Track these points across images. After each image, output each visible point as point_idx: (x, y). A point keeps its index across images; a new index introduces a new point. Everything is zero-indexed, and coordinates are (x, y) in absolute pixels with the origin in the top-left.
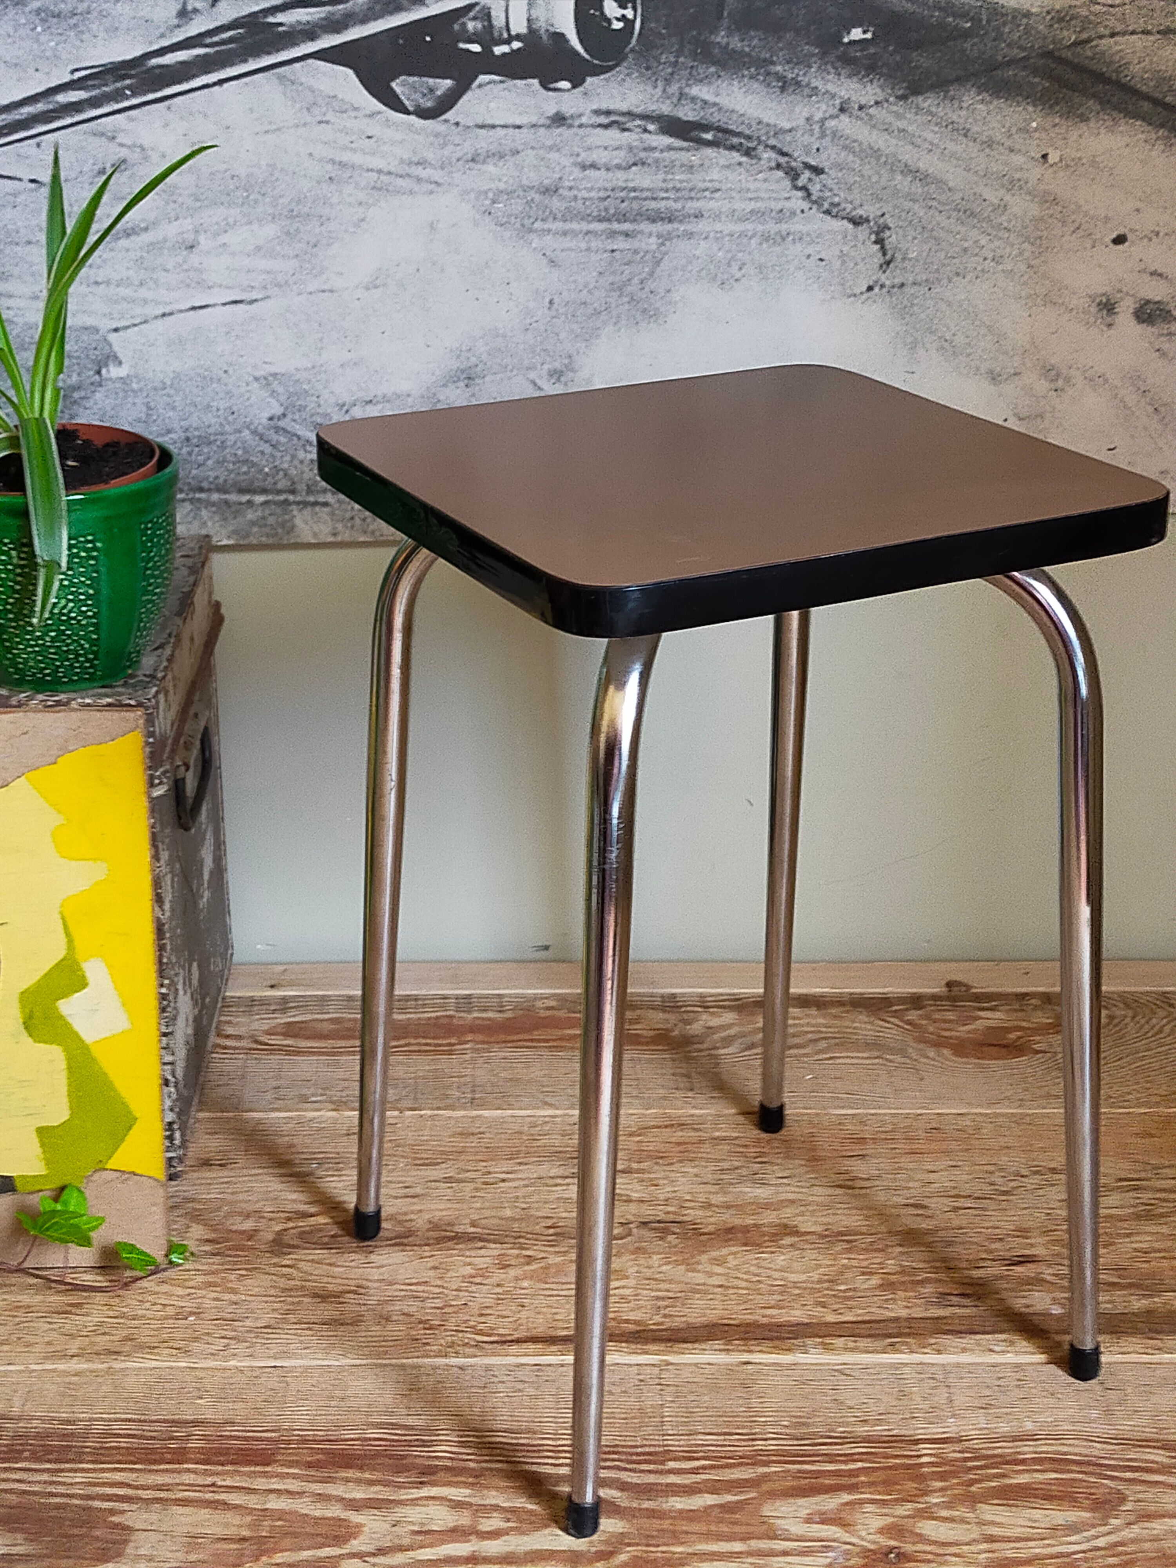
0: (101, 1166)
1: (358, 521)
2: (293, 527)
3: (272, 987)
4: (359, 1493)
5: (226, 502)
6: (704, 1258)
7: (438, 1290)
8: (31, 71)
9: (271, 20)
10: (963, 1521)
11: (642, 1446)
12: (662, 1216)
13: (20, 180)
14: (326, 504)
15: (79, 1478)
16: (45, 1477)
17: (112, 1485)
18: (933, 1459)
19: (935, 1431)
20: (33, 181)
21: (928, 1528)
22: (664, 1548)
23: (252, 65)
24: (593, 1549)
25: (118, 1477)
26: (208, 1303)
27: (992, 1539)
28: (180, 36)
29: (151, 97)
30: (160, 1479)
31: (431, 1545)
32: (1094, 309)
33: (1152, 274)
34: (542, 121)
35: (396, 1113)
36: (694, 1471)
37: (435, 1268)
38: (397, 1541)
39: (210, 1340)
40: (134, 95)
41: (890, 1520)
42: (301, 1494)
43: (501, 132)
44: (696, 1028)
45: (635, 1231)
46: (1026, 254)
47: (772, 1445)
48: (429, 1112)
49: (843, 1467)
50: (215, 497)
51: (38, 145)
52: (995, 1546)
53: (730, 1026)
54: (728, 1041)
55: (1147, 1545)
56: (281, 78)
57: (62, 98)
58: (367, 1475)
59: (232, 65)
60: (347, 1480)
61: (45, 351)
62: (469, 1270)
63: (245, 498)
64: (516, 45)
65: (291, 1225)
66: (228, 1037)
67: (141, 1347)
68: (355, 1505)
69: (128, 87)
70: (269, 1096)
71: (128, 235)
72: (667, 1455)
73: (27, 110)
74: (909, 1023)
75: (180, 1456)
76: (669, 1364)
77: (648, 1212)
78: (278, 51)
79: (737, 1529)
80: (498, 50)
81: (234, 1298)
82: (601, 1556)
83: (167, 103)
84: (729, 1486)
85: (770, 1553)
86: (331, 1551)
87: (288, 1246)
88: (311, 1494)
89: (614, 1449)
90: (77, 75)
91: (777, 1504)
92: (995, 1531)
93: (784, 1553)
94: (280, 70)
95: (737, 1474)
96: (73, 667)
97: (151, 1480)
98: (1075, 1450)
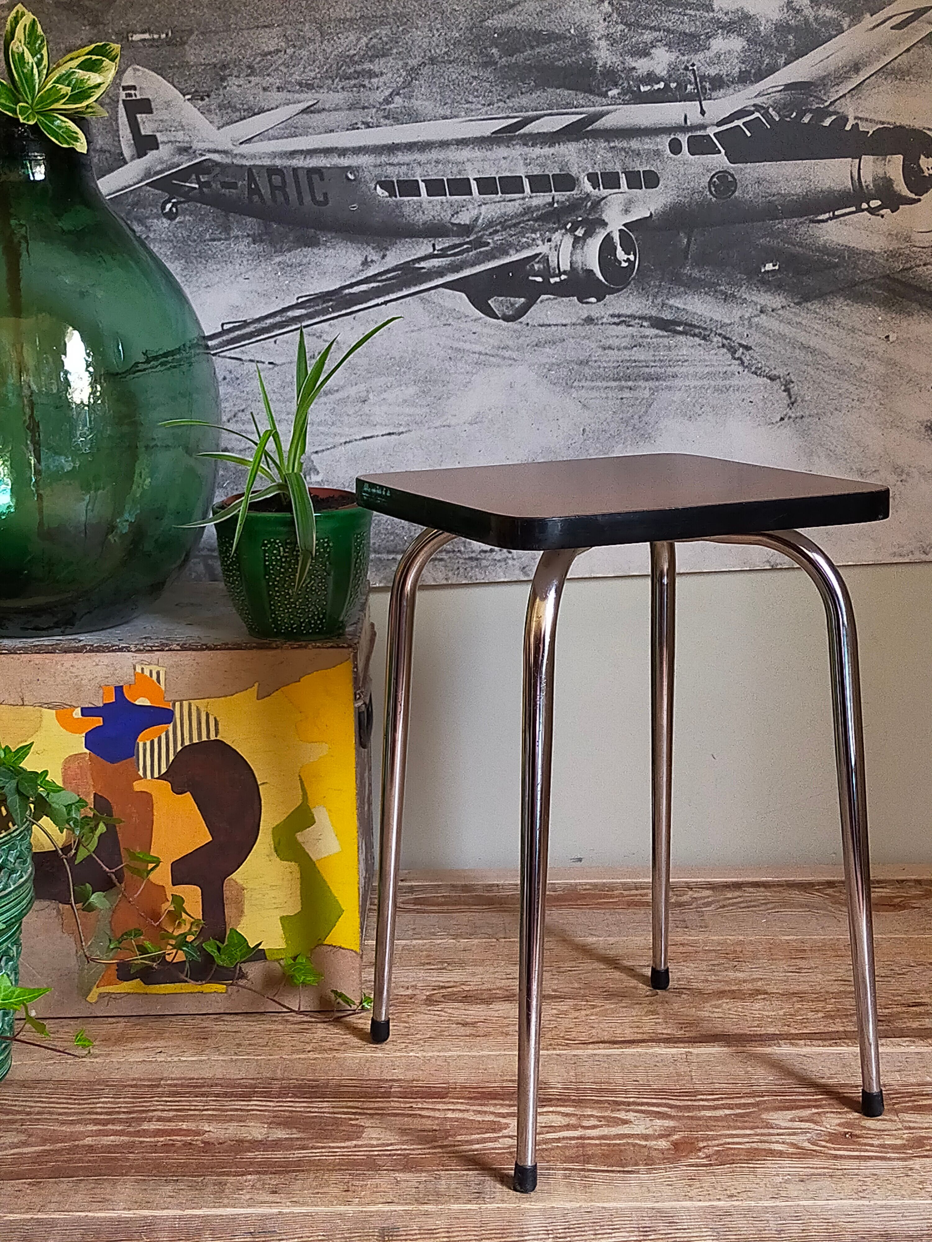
0: (320, 942)
1: (462, 570)
3: (402, 880)
5: (380, 559)
6: (707, 1005)
8: (273, 298)
9: (417, 265)
10: (892, 1121)
11: (680, 1089)
13: (263, 363)
14: (441, 560)
15: (325, 1105)
16: (305, 1105)
17: (347, 1107)
20: (270, 363)
21: (869, 1123)
22: (702, 1133)
23: (405, 292)
24: (657, 1134)
25: (350, 1104)
27: (910, 1128)
28: (363, 276)
29: (344, 312)
30: (377, 1105)
31: (554, 1132)
32: (923, 430)
34: (580, 321)
36: (714, 1100)
39: (395, 1044)
40: (333, 311)
41: (844, 1120)
42: (468, 1111)
43: (554, 328)
45: (659, 993)
46: (878, 397)
47: (763, 1088)
49: (809, 1098)
50: (373, 556)
51: (275, 342)
52: (913, 1131)
53: (708, 897)
54: (708, 904)
56: (422, 299)
57: (290, 314)
59: (393, 292)
60: (495, 1105)
61: (295, 441)
62: (555, 1011)
63: (391, 557)
64: (563, 277)
65: (436, 992)
67: (353, 1047)
68: (504, 1116)
69: (331, 307)
70: (410, 933)
71: (327, 395)
72: (697, 1093)
73: (269, 321)
74: (827, 894)
75: (387, 1095)
76: (691, 1053)
78: (420, 284)
79: (746, 1124)
80: (552, 281)
81: (407, 1025)
82: (661, 1136)
83: (354, 315)
84: (739, 1106)
85: (770, 1135)
86: (492, 1135)
87: (436, 1001)
88: (474, 1111)
89: (662, 1090)
90: (300, 300)
91: (771, 1114)
92: (912, 1125)
93: (778, 1135)
94: (422, 295)
95: (743, 1101)
96: (310, 623)
97: (372, 1105)
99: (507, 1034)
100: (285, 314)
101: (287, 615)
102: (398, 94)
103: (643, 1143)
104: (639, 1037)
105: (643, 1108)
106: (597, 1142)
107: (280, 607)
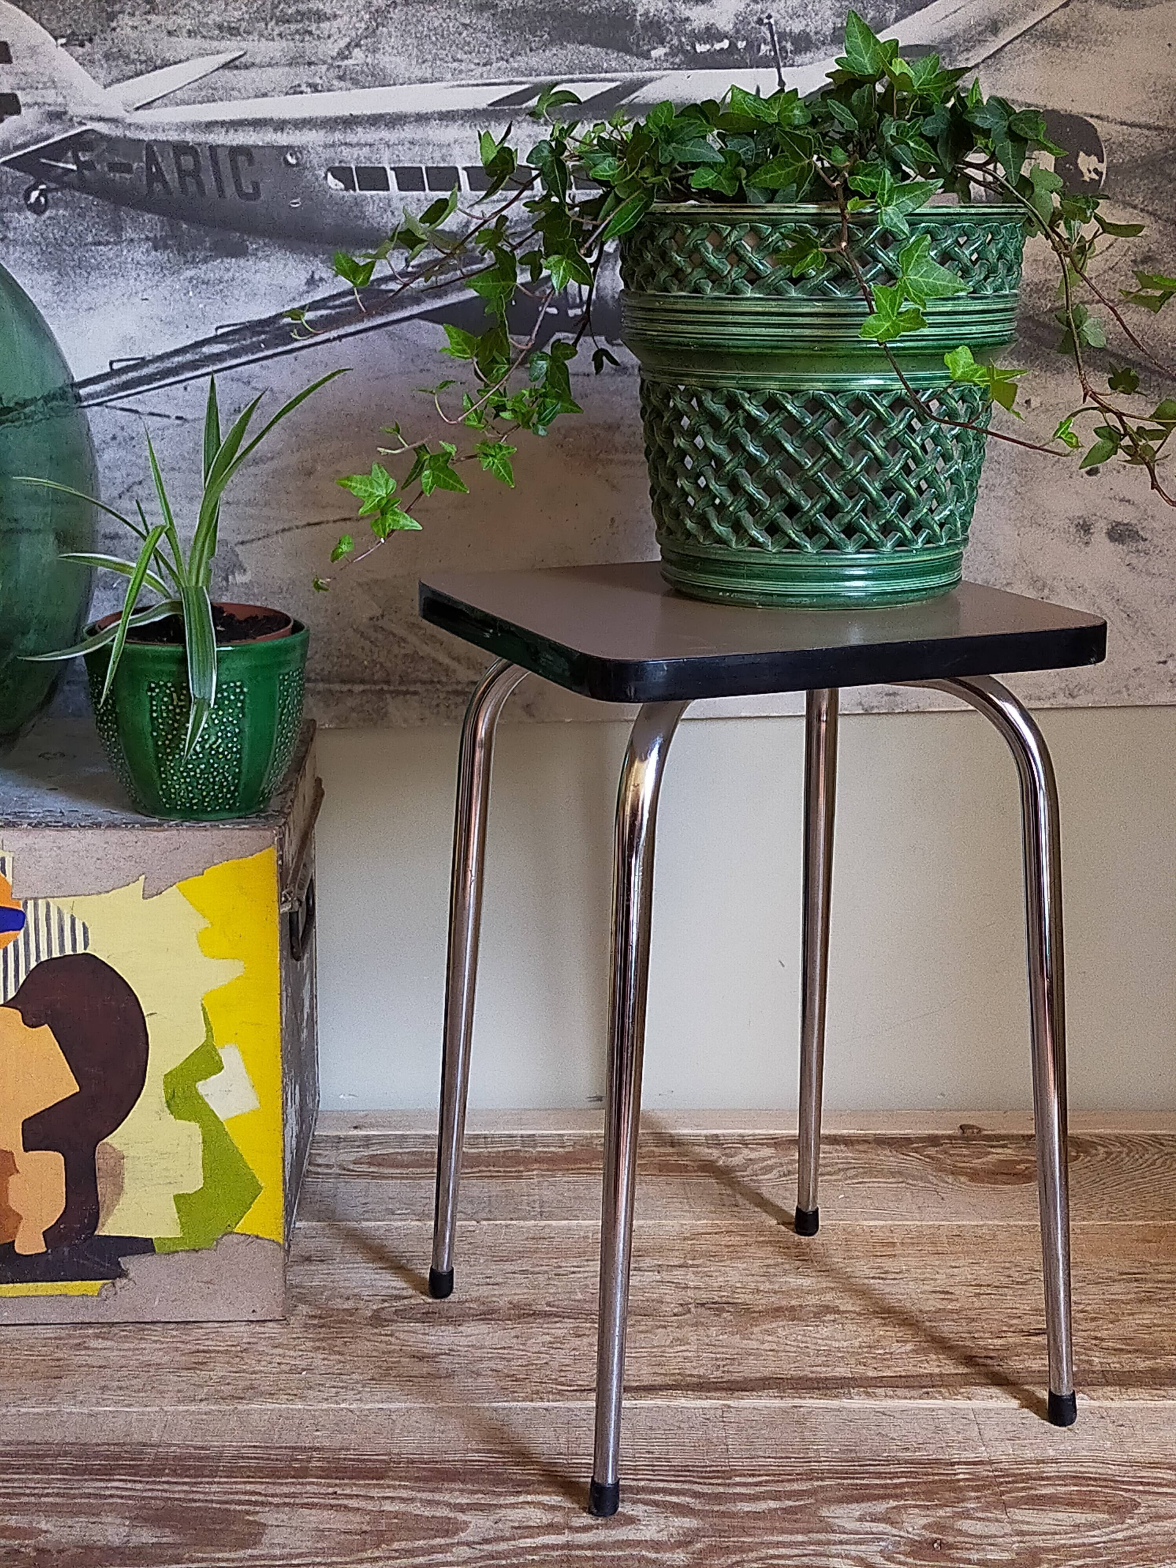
0: (229, 1229)
1: (442, 707)
2: (386, 713)
3: (356, 1128)
4: (464, 1500)
5: (330, 691)
6: (756, 1330)
7: (521, 1353)
8: (183, 328)
9: (383, 287)
10: (997, 1520)
11: (711, 1466)
12: (717, 1299)
13: (168, 417)
14: (415, 693)
15: (214, 1488)
16: (186, 1488)
17: (246, 1493)
18: (967, 1476)
19: (970, 1456)
20: (178, 418)
21: (966, 1525)
22: (736, 1539)
23: (367, 324)
24: (672, 1540)
25: (249, 1487)
26: (318, 1362)
27: (1021, 1533)
28: (307, 300)
29: (280, 349)
30: (285, 1489)
31: (530, 1536)
32: (1073, 530)
33: (1121, 500)
35: (474, 1223)
36: (758, 1484)
37: (517, 1337)
38: (500, 1534)
39: (322, 1389)
40: (267, 348)
41: (930, 1520)
42: (412, 1500)
44: (737, 1160)
45: (693, 1310)
47: (825, 1466)
48: (503, 1222)
49: (889, 1481)
50: (320, 686)
51: (185, 389)
52: (1027, 1538)
54: (768, 1169)
55: (1158, 1538)
56: (390, 335)
57: (206, 350)
58: (469, 1486)
59: (351, 323)
60: (452, 1491)
61: (201, 538)
62: (548, 1338)
63: (345, 688)
64: (587, 308)
65: (386, 1304)
66: (319, 1165)
67: (262, 1394)
68: (462, 1508)
69: (263, 341)
70: (360, 1209)
71: (257, 463)
72: (734, 1473)
73: (177, 359)
74: (928, 1156)
75: (303, 1473)
76: (729, 1407)
77: (704, 1296)
78: (388, 312)
79: (797, 1525)
80: (571, 313)
81: (341, 1358)
82: (679, 1545)
83: (295, 354)
84: (790, 1495)
85: (829, 1543)
86: (442, 1541)
87: (386, 1320)
88: (421, 1500)
89: (686, 1468)
90: (220, 331)
91: (832, 1508)
92: (1025, 1528)
93: (841, 1543)
94: (390, 328)
95: (795, 1486)
96: (217, 798)
97: (279, 1490)
98: (1092, 1469)
99: (479, 1375)
100: (198, 350)
101: (183, 786)
102: (358, 45)
103: (653, 1555)
104: (659, 1380)
105: (657, 1497)
106: (589, 1553)
107: (173, 775)
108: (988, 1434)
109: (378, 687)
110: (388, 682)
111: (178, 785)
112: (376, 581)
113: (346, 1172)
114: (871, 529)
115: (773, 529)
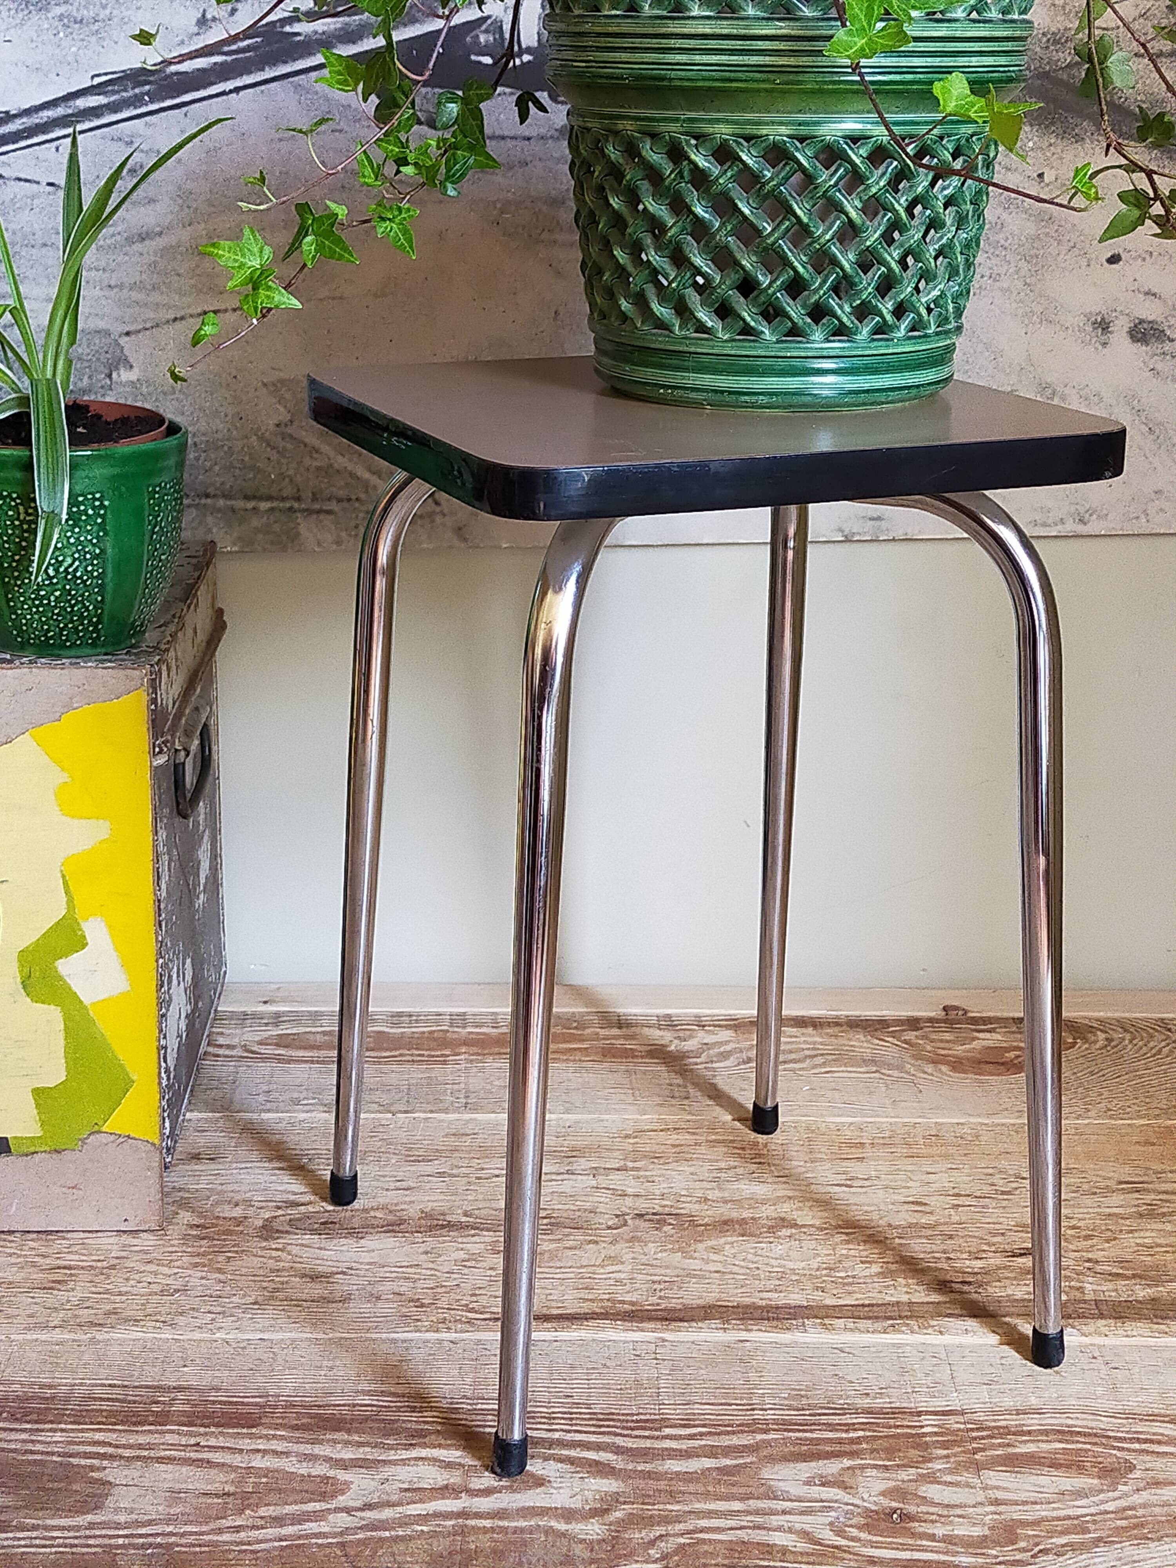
0: (96, 1128)
2: (298, 534)
3: (265, 1002)
4: (348, 1454)
5: (232, 508)
6: (700, 1246)
7: (429, 1273)
8: (53, 75)
9: (288, 29)
10: (968, 1485)
11: (637, 1415)
12: (658, 1209)
13: (38, 183)
14: (329, 512)
15: (58, 1437)
16: (24, 1436)
17: (93, 1443)
18: (936, 1430)
19: (939, 1404)
20: (50, 184)
21: (931, 1491)
22: (661, 1507)
23: (268, 74)
24: (587, 1507)
25: (99, 1436)
26: (195, 1282)
27: (997, 1502)
28: (199, 43)
29: (169, 103)
30: (142, 1439)
31: (421, 1501)
32: (1089, 328)
33: (1147, 294)
34: (552, 132)
35: (390, 1115)
36: (691, 1437)
37: (426, 1253)
38: (385, 1497)
39: (196, 1314)
40: (152, 101)
41: (891, 1484)
42: (287, 1454)
43: (510, 144)
44: (690, 1045)
45: (630, 1222)
46: (1022, 273)
47: (770, 1415)
48: (423, 1115)
49: (844, 1435)
50: (221, 502)
51: (57, 149)
52: (1001, 1508)
53: (727, 1042)
54: (725, 1056)
55: (1157, 1510)
56: (296, 87)
57: (82, 103)
58: (356, 1438)
59: (250, 72)
60: (335, 1442)
61: (58, 321)
62: (462, 1255)
63: (250, 505)
64: (526, 58)
65: (280, 1212)
66: (221, 1046)
67: (127, 1320)
68: (344, 1465)
69: (148, 93)
70: (261, 1098)
71: (143, 239)
72: (664, 1422)
73: (47, 114)
74: (905, 1041)
75: (163, 1418)
76: (664, 1340)
77: (642, 1205)
78: (294, 60)
79: (734, 1490)
80: (509, 63)
81: (222, 1277)
82: (595, 1513)
83: (184, 109)
84: (727, 1451)
85: (771, 1512)
86: (318, 1506)
87: (278, 1231)
88: (298, 1454)
89: (609, 1417)
90: (97, 81)
91: (777, 1467)
92: (1000, 1495)
93: (784, 1512)
94: (296, 79)
95: (735, 1440)
96: (77, 631)
97: (132, 1439)
98: (1080, 1422)
99: (378, 1298)
100: (71, 103)
101: (36, 616)
103: (562, 1526)
104: (586, 1307)
105: (573, 1453)
106: (488, 1523)
107: (23, 603)
108: (962, 1376)
109: (288, 505)
110: (298, 499)
111: (28, 615)
112: (282, 381)
113: (251, 1054)
114: (843, 311)
115: (724, 311)
